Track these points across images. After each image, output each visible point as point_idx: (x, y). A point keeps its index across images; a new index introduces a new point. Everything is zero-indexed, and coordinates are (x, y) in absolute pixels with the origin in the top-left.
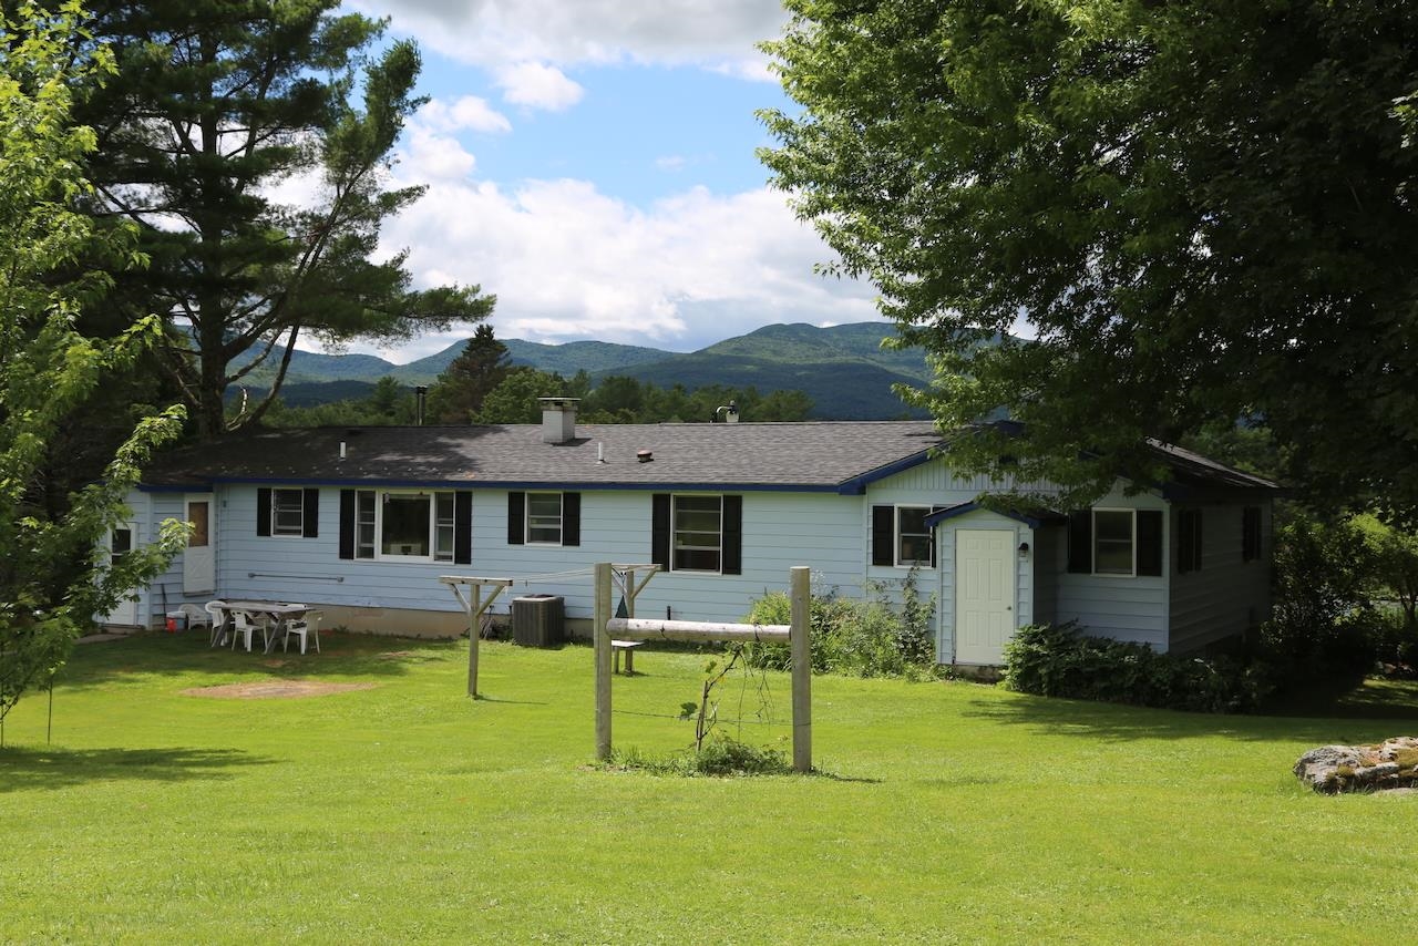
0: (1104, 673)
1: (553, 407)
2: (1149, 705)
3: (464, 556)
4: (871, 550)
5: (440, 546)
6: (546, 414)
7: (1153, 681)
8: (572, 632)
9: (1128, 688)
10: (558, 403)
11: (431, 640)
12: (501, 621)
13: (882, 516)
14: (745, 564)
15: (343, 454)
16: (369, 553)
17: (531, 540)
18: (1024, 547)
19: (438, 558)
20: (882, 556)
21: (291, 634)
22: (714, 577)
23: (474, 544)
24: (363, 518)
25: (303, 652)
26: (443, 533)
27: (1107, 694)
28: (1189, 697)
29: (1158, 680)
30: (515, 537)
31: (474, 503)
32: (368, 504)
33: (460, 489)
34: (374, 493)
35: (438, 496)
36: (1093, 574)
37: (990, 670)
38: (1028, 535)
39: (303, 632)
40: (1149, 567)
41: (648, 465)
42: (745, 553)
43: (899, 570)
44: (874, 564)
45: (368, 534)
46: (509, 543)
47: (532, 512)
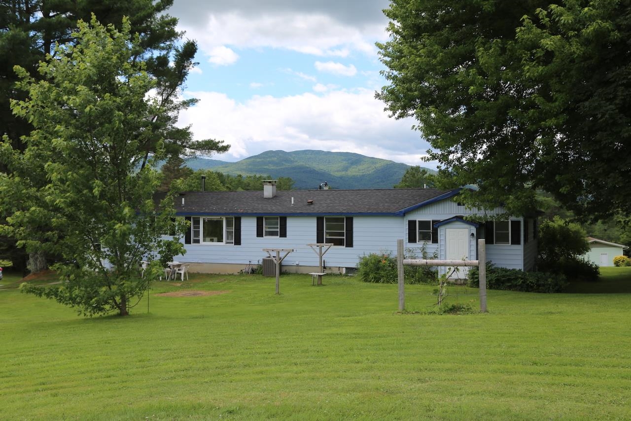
0: (509, 280)
1: (268, 184)
2: (526, 291)
3: (238, 242)
4: (407, 237)
5: (228, 238)
6: (265, 187)
7: (528, 282)
8: (286, 270)
9: (519, 285)
10: (270, 182)
11: (225, 275)
12: (255, 267)
13: (412, 224)
14: (354, 243)
15: (183, 203)
16: (197, 241)
17: (266, 235)
18: (473, 234)
19: (227, 243)
20: (412, 239)
21: (177, 273)
22: (342, 249)
23: (242, 237)
24: (195, 228)
25: (183, 280)
26: (229, 233)
27: (510, 288)
28: (540, 288)
29: (530, 282)
30: (260, 234)
31: (242, 221)
32: (197, 222)
33: (236, 216)
34: (199, 218)
35: (226, 218)
36: (494, 244)
37: (459, 280)
38: (474, 230)
39: (182, 272)
40: (516, 241)
41: (312, 206)
42: (354, 239)
43: (419, 244)
44: (409, 242)
45: (197, 234)
46: (257, 236)
47: (266, 225)
